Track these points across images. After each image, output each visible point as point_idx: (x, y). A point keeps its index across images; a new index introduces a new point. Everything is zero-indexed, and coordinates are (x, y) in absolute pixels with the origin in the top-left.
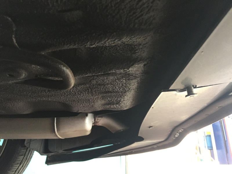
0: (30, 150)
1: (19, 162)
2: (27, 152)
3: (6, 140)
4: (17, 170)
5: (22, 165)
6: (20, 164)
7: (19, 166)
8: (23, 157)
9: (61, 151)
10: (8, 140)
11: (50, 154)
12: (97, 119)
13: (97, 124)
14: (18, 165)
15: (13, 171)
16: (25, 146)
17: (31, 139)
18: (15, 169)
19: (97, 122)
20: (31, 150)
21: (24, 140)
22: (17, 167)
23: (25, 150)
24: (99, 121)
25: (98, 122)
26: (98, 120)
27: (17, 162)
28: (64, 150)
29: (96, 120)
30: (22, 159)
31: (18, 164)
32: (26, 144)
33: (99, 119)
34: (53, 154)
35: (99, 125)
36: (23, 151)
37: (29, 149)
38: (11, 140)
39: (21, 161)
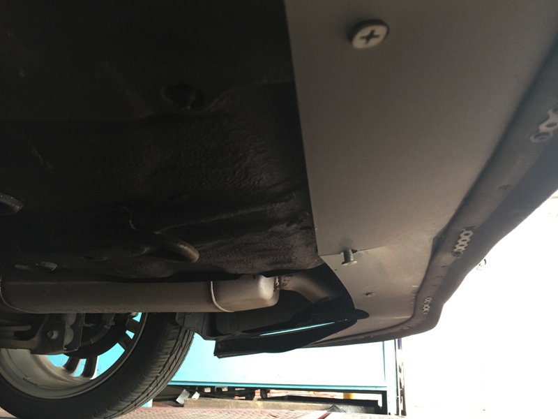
0: (186, 331)
1: (169, 351)
2: (181, 335)
3: (145, 313)
4: (166, 364)
5: (173, 356)
6: (171, 355)
7: (169, 358)
8: (174, 341)
9: (238, 333)
10: (149, 313)
11: (221, 338)
12: (283, 279)
13: (285, 288)
14: (168, 356)
15: (160, 366)
16: (177, 324)
17: (185, 313)
18: (164, 363)
19: (284, 285)
20: (188, 331)
21: (175, 313)
22: (166, 359)
23: (178, 331)
24: (286, 282)
25: (286, 284)
26: (285, 280)
27: (165, 351)
28: (243, 332)
29: (282, 281)
30: (173, 346)
31: (167, 354)
32: (178, 319)
33: (287, 278)
34: (225, 337)
35: (289, 289)
36: (173, 331)
37: (184, 329)
38: (152, 313)
39: (171, 349)
